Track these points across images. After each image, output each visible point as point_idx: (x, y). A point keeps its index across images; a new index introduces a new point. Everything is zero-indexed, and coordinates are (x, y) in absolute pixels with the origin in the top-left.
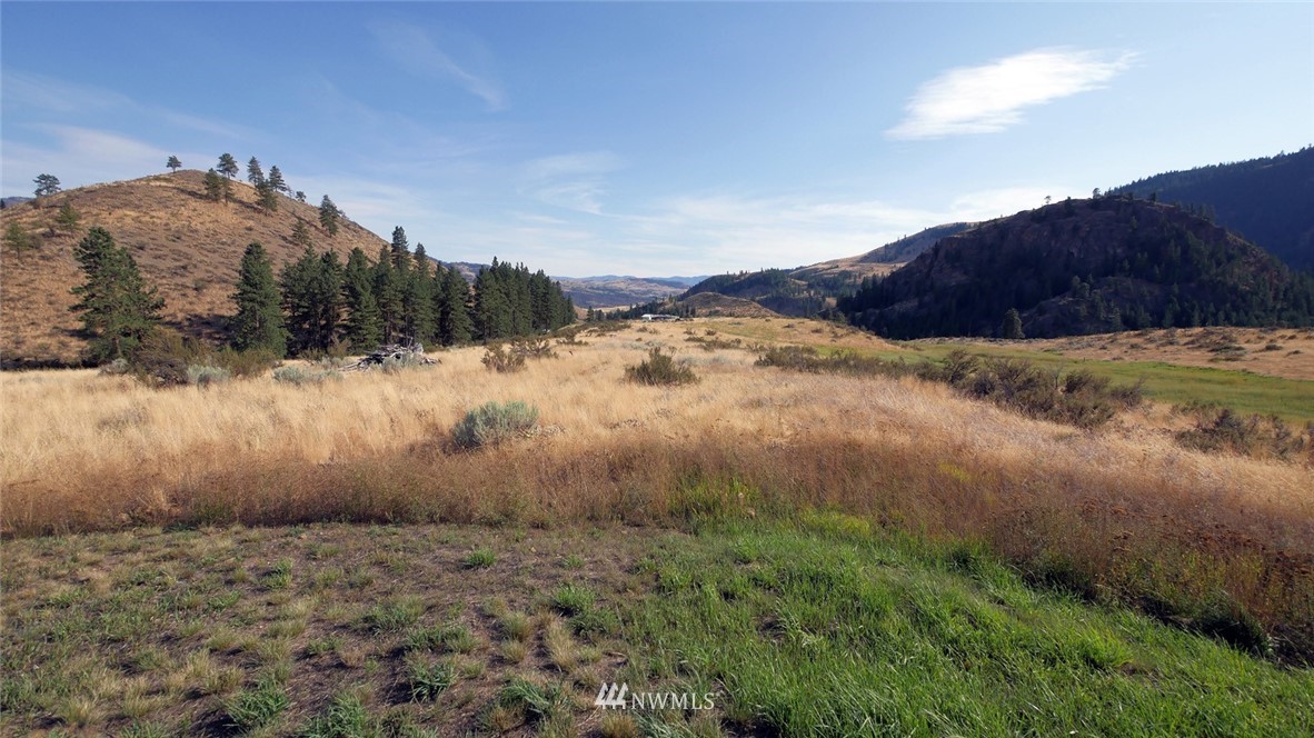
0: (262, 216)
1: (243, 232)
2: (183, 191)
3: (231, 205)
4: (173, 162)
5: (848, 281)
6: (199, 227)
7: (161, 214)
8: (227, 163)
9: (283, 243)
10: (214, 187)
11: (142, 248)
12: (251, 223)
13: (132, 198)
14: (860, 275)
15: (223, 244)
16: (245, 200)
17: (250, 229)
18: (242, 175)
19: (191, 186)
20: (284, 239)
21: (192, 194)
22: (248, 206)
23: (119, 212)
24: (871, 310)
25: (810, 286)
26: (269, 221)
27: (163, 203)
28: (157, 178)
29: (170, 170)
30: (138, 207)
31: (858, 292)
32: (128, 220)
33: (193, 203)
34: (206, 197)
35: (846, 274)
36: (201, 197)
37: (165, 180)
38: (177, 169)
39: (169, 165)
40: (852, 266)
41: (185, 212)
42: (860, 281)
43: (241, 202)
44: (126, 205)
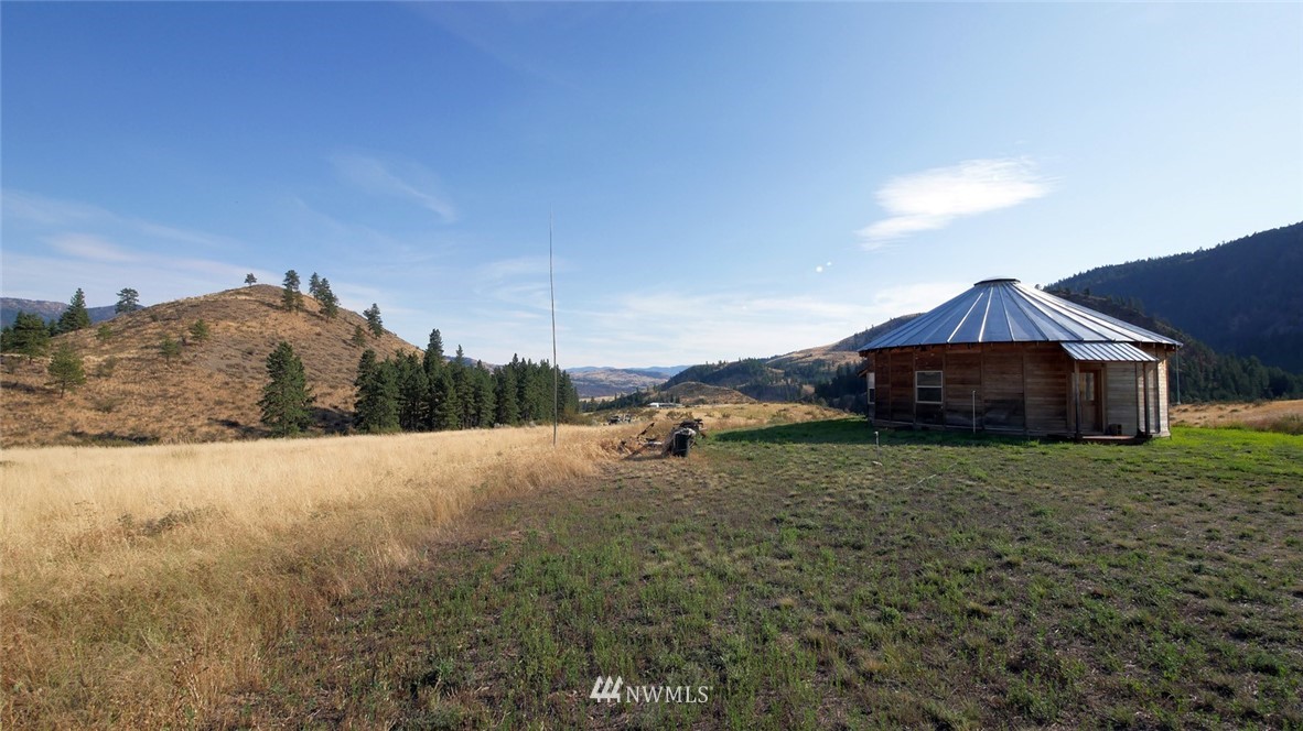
0: (324, 322)
1: (314, 337)
2: (263, 303)
3: (300, 314)
4: (250, 278)
5: (822, 369)
6: (283, 334)
7: (254, 324)
8: (292, 278)
9: (344, 345)
10: (289, 300)
11: (250, 353)
12: (318, 329)
13: (228, 310)
14: (833, 363)
15: (303, 348)
16: (310, 309)
17: (319, 334)
18: (304, 288)
19: (268, 299)
20: (344, 342)
21: (270, 305)
22: (313, 314)
23: (223, 324)
24: (847, 396)
25: (787, 375)
26: (330, 327)
27: (253, 314)
28: (238, 292)
29: (247, 285)
30: (235, 319)
31: (834, 380)
32: (233, 330)
33: (274, 314)
34: (282, 308)
35: (820, 363)
36: (277, 308)
37: (246, 294)
38: (253, 284)
39: (247, 281)
40: (824, 355)
41: (271, 323)
42: (834, 369)
43: (307, 311)
44: (226, 317)
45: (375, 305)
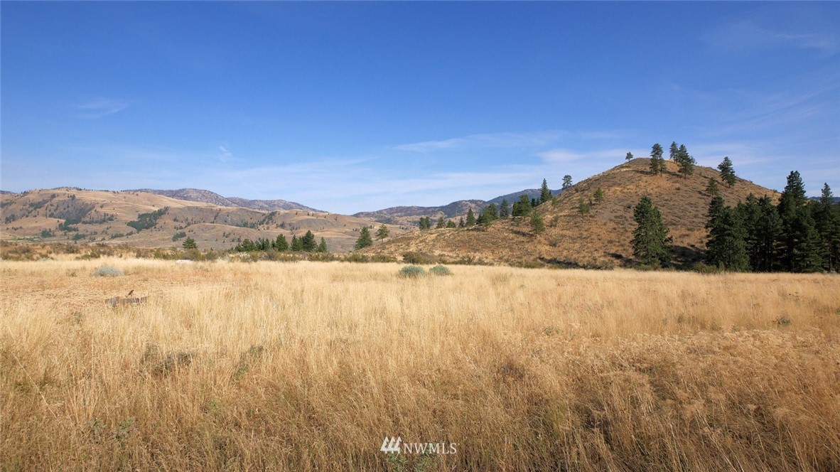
0: (682, 179)
1: (675, 191)
2: (637, 172)
3: (664, 175)
4: (629, 156)
6: (651, 192)
7: (631, 187)
8: (657, 150)
9: (700, 196)
10: (655, 166)
11: (629, 207)
12: (678, 185)
13: (616, 180)
15: (666, 200)
16: (671, 171)
17: (679, 189)
18: (666, 156)
19: (641, 168)
20: (700, 193)
21: (642, 172)
22: (674, 174)
23: (613, 189)
26: (687, 182)
27: (631, 180)
28: (622, 167)
29: (627, 161)
30: (620, 184)
32: (618, 193)
33: (645, 178)
34: (650, 173)
36: (647, 173)
37: (627, 167)
38: (631, 159)
39: (627, 158)
41: (642, 184)
43: (669, 172)
44: (614, 184)
45: (726, 159)
